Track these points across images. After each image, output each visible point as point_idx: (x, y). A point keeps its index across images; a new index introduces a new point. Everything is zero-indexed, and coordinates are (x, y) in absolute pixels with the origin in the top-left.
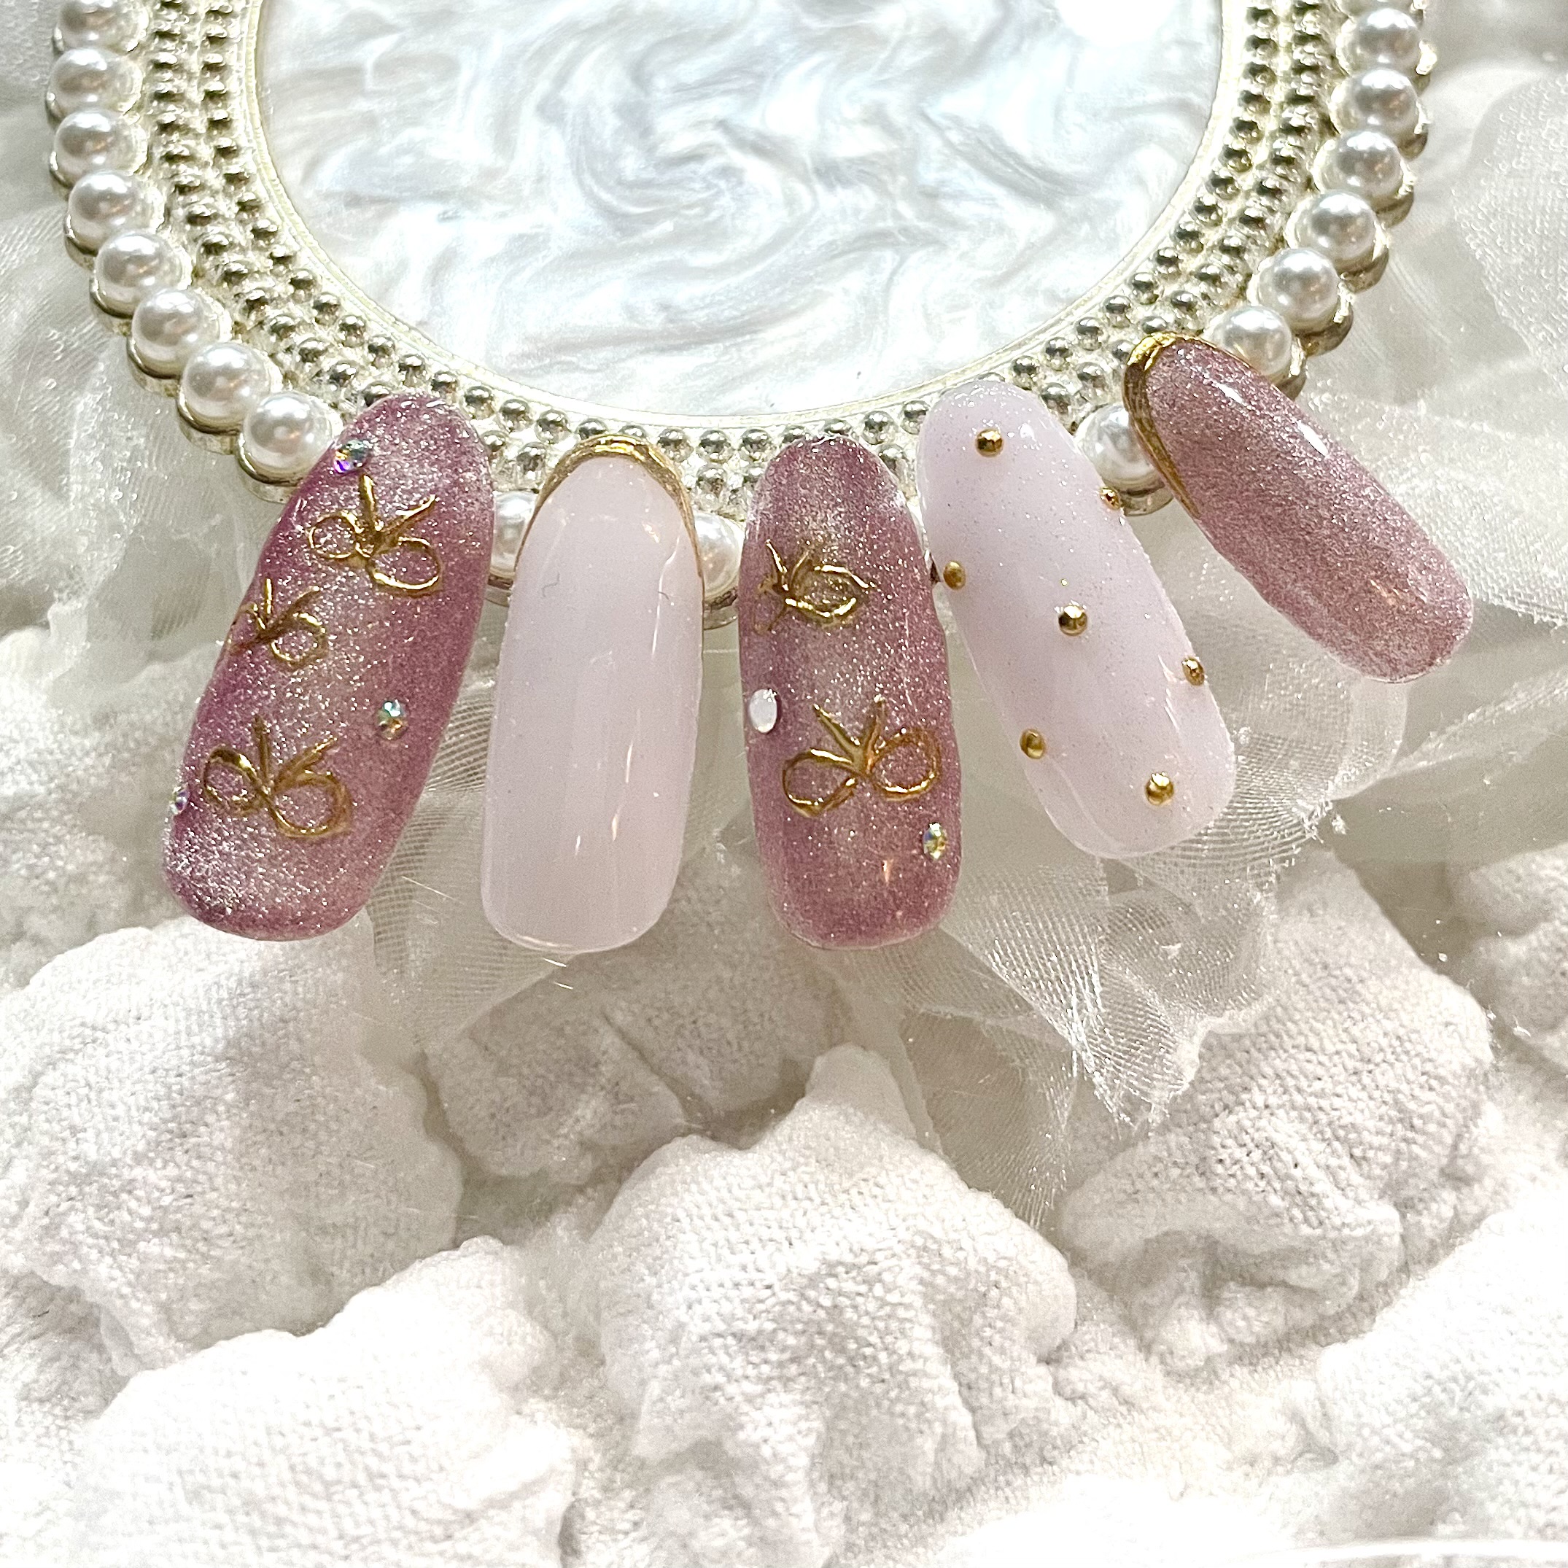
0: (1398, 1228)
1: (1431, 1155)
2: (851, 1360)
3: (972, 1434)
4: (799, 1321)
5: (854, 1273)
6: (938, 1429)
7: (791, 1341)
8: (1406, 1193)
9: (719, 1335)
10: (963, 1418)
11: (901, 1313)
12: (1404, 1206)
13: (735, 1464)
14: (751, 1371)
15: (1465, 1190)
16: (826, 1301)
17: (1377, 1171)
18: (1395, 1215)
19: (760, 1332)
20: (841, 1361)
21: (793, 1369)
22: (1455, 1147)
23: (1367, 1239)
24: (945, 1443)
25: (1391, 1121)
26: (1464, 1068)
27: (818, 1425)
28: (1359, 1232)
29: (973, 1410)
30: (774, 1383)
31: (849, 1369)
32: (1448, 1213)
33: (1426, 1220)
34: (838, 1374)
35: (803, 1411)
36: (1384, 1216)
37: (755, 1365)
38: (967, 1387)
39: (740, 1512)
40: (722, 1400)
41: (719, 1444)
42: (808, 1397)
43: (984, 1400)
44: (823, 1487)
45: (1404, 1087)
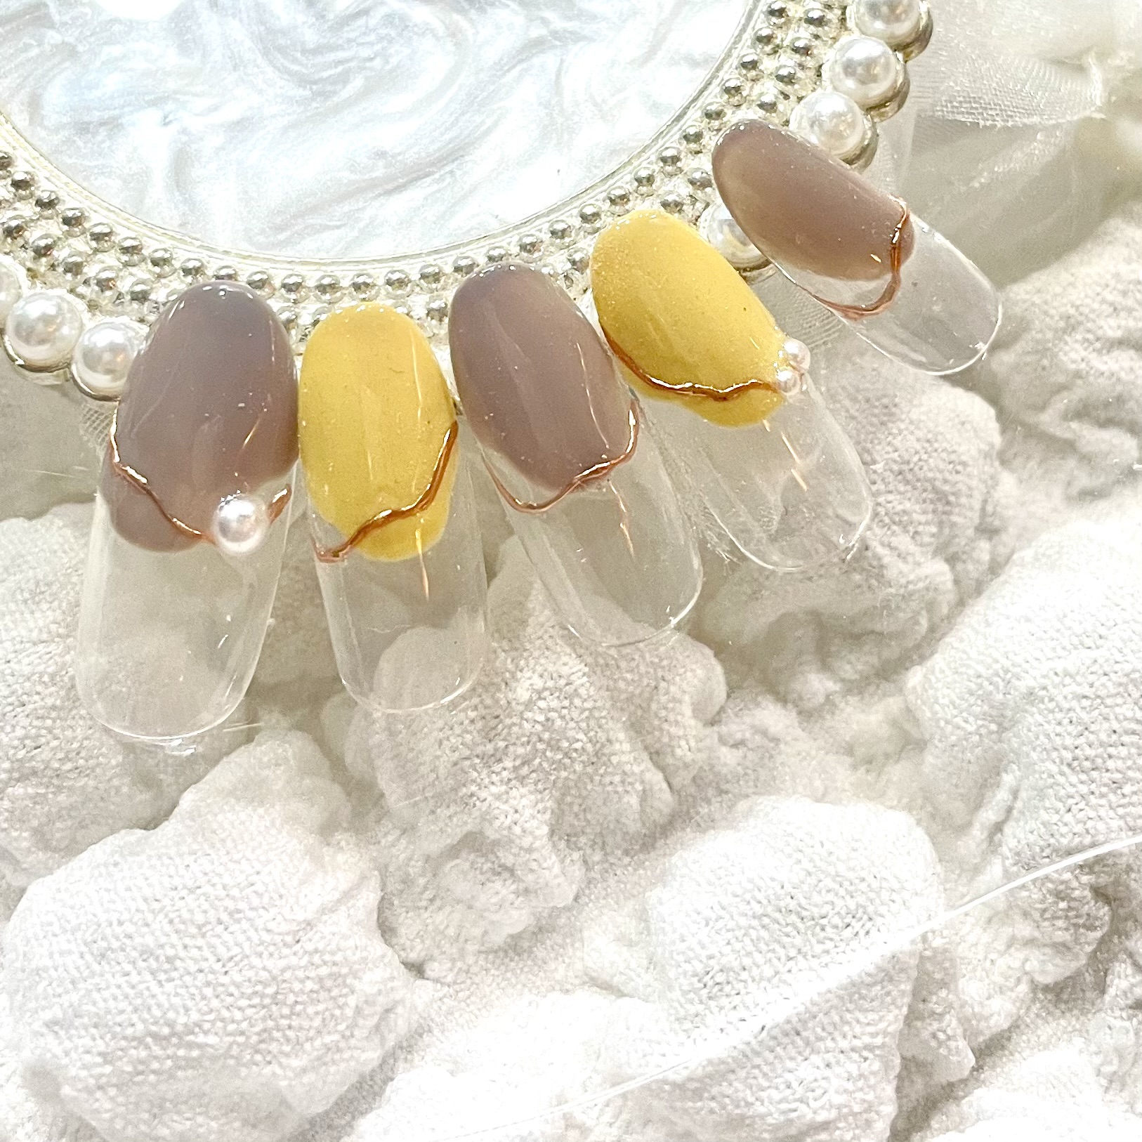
1: (965, 519)
2: (566, 755)
3: (665, 786)
4: (524, 735)
5: (557, 694)
6: (639, 787)
7: (521, 751)
8: (952, 550)
9: (467, 758)
10: (656, 777)
11: (597, 714)
12: (952, 560)
13: (496, 843)
14: (495, 778)
15: (996, 539)
16: (541, 718)
17: (927, 539)
18: (945, 567)
19: (496, 750)
20: (559, 756)
21: (526, 770)
22: (983, 509)
23: (927, 589)
24: (644, 796)
25: (932, 502)
26: (980, 451)
27: (551, 803)
28: (921, 585)
29: (662, 768)
30: (514, 782)
31: (567, 761)
32: (986, 557)
33: (970, 567)
34: (560, 765)
35: (539, 796)
36: (938, 571)
37: (497, 774)
38: (656, 756)
39: (506, 875)
40: (478, 803)
41: (481, 833)
42: (540, 786)
43: (670, 760)
44: (562, 845)
45: (938, 476)
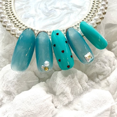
0: (110, 69)
1: (112, 63)
4: (68, 81)
8: (111, 66)
9: (62, 83)
11: (76, 80)
14: (65, 86)
15: (115, 66)
17: (108, 65)
19: (65, 83)
20: (72, 84)
21: (68, 85)
24: (80, 89)
27: (71, 89)
28: (108, 69)
29: (82, 87)
39: (66, 97)
40: (63, 88)
41: (63, 92)
44: (72, 94)
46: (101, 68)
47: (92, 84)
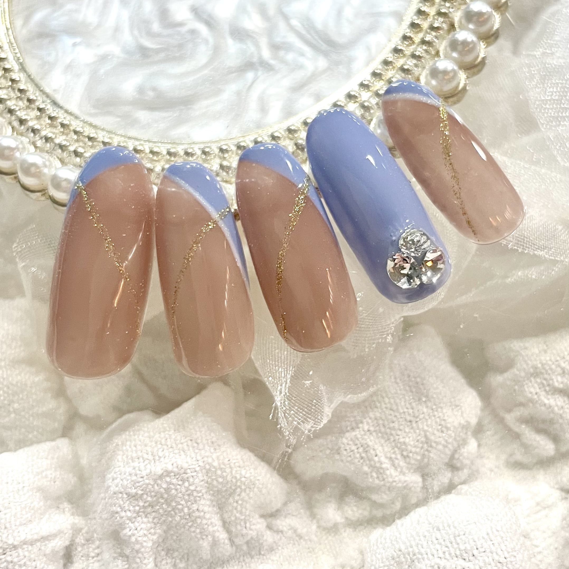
0: (420, 485)
46: (366, 469)
47: (295, 531)
